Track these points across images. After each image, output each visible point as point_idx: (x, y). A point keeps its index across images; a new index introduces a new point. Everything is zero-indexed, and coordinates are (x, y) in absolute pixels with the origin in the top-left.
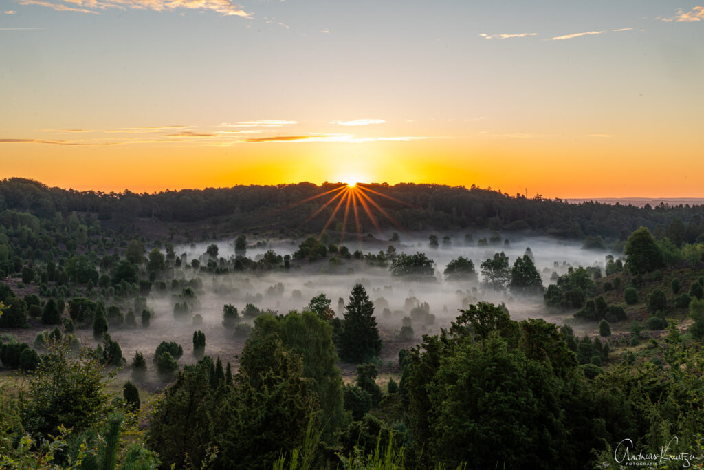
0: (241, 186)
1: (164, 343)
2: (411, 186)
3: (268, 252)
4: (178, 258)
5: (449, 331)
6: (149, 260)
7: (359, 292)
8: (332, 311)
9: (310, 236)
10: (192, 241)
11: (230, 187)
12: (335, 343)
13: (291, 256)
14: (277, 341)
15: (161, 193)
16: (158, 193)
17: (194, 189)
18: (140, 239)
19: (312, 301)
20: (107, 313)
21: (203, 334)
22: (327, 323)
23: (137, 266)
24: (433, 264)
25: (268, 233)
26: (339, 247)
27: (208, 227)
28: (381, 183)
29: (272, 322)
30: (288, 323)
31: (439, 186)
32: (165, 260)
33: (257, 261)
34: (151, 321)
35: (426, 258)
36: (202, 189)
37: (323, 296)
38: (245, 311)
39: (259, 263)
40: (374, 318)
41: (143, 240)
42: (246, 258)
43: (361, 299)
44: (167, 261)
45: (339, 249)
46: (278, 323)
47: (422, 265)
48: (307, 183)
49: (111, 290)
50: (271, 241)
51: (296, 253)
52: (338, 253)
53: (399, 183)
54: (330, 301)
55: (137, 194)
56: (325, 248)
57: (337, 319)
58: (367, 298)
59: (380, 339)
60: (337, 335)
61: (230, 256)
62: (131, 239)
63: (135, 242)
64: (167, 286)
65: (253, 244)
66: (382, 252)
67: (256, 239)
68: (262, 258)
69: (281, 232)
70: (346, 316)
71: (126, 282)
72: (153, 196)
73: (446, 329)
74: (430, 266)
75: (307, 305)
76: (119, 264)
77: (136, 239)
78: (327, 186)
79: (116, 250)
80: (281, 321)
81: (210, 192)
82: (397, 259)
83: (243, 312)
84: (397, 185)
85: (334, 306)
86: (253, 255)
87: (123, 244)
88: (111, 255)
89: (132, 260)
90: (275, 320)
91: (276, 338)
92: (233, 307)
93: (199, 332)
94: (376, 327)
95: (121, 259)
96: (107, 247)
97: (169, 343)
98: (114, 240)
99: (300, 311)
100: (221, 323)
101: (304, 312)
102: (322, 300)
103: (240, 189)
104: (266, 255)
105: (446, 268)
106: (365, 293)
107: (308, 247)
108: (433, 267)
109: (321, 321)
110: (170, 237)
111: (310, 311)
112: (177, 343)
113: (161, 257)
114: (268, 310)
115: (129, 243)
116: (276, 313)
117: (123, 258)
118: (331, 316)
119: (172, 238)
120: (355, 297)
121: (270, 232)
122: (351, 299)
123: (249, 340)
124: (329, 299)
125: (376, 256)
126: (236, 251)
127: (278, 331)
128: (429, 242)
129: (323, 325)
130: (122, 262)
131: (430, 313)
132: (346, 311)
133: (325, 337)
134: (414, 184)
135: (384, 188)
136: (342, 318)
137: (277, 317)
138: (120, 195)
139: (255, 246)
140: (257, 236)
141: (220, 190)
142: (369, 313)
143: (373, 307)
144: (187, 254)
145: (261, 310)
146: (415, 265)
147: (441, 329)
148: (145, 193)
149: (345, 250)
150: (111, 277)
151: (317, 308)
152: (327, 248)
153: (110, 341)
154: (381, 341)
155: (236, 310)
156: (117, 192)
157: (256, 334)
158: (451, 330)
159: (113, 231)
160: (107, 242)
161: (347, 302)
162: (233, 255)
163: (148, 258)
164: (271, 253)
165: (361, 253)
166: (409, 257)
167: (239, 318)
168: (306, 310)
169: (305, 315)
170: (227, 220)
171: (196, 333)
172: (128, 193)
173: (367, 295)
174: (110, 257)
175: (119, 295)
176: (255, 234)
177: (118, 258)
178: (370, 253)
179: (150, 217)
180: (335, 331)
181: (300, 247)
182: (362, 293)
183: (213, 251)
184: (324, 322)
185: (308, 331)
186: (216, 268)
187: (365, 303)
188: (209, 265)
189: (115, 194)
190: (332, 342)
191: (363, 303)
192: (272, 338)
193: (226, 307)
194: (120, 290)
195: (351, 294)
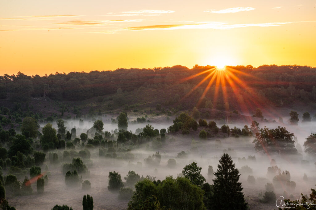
0: (122, 70)
1: (57, 206)
2: (273, 68)
3: (147, 126)
4: (68, 132)
5: (310, 197)
6: (43, 134)
7: (226, 161)
8: (203, 178)
9: (182, 112)
10: (80, 117)
11: (112, 71)
12: (206, 205)
13: (167, 130)
14: (155, 203)
15: (51, 75)
16: (48, 75)
17: (80, 72)
18: (34, 116)
19: (186, 169)
20: (4, 181)
21: (92, 198)
22: (198, 187)
23: (31, 140)
24: (293, 137)
25: (146, 110)
26: (208, 122)
27: (94, 105)
28: (246, 66)
29: (151, 187)
30: (164, 187)
31: (300, 67)
32: (57, 134)
33: (137, 134)
34: (45, 187)
35: (287, 132)
36: (88, 72)
37: (194, 164)
38: (127, 177)
39: (139, 136)
40: (240, 184)
41: (36, 117)
42: (128, 132)
43: (228, 167)
44: (59, 136)
45: (208, 123)
46: (156, 188)
47: (283, 138)
48: (180, 66)
49: (8, 161)
50: (150, 117)
51: (170, 127)
52: (207, 127)
53: (262, 65)
54: (201, 169)
55: (30, 77)
56: (196, 123)
57: (207, 184)
58: (233, 166)
59: (246, 202)
60: (207, 198)
61: (114, 130)
62: (25, 116)
63: (30, 119)
64: (59, 156)
65: (133, 120)
66: (246, 127)
67: (136, 115)
68: (142, 132)
69: (158, 109)
70: (215, 181)
71: (21, 154)
72: (44, 78)
73: (306, 195)
74: (290, 139)
75: (181, 172)
76: (15, 138)
77: (30, 116)
78: (198, 69)
79: (12, 126)
80: (158, 186)
81: (95, 74)
82: (260, 132)
83: (125, 178)
84: (260, 67)
85: (204, 173)
86: (133, 128)
87: (19, 121)
88: (8, 130)
89: (27, 135)
90: (154, 185)
91: (154, 200)
92: (117, 174)
93: (88, 196)
94: (242, 191)
95: (17, 134)
96: (3, 123)
97: (62, 206)
98: (10, 117)
99: (175, 177)
100: (107, 187)
101: (178, 178)
102: (193, 168)
103: (121, 72)
104: (145, 129)
105: (306, 140)
106: (232, 162)
107: (180, 122)
108: (293, 140)
109: (194, 186)
110: (61, 114)
111: (183, 177)
112: (68, 206)
113: (53, 131)
114: (148, 176)
115: (23, 119)
116: (154, 179)
117: (19, 133)
118: (202, 182)
119: (62, 115)
120: (223, 165)
121: (148, 109)
122: (219, 167)
123: (131, 202)
124: (200, 167)
125: (241, 130)
126: (119, 126)
127: (157, 195)
128: (290, 118)
129: (195, 189)
130: (18, 136)
131: (291, 180)
132: (215, 177)
133: (196, 199)
134: (276, 66)
135: (249, 69)
136: (211, 183)
137: (155, 182)
138: (13, 77)
139: (135, 121)
140: (136, 113)
141: (103, 72)
142: (235, 180)
143: (239, 174)
144: (76, 129)
145: (141, 176)
146: (277, 138)
147: (302, 194)
148: (37, 75)
149: (213, 125)
150: (8, 149)
151: (190, 174)
152: (198, 123)
153: (8, 206)
154: (246, 204)
155: (119, 176)
156: (10, 75)
157: (138, 197)
158: (311, 196)
159: (8, 109)
160: (3, 119)
161: (216, 169)
162: (116, 129)
163: (41, 132)
164: (149, 128)
165: (228, 127)
166: (271, 131)
167: (122, 183)
168: (180, 177)
169: (180, 180)
170: (111, 99)
171: (85, 197)
172: (21, 75)
173: (233, 164)
174: (7, 132)
175: (16, 165)
176: (136, 111)
177: (14, 133)
178: (235, 127)
179: (42, 96)
180: (206, 195)
181: (174, 122)
182: (229, 162)
183: (99, 126)
184: (196, 187)
185: (182, 194)
186: (102, 140)
187: (231, 171)
188: (96, 138)
189: (9, 77)
190: (203, 204)
191: (229, 170)
192: (151, 201)
193: (111, 174)
194: (16, 161)
195: (219, 163)
